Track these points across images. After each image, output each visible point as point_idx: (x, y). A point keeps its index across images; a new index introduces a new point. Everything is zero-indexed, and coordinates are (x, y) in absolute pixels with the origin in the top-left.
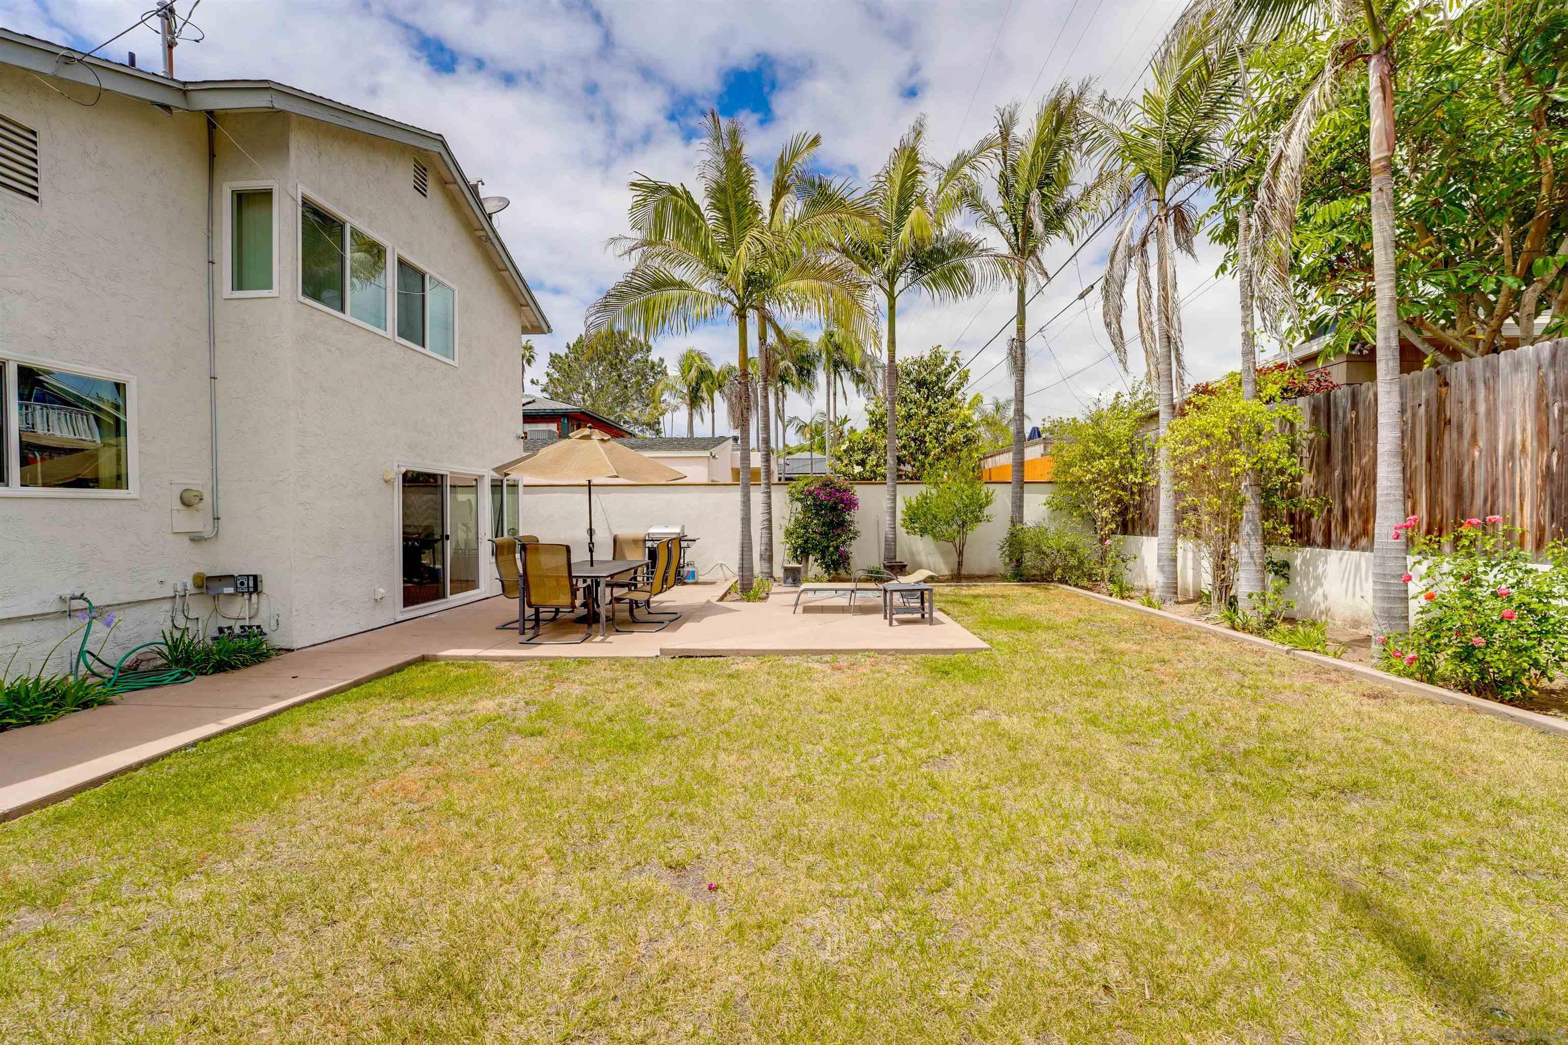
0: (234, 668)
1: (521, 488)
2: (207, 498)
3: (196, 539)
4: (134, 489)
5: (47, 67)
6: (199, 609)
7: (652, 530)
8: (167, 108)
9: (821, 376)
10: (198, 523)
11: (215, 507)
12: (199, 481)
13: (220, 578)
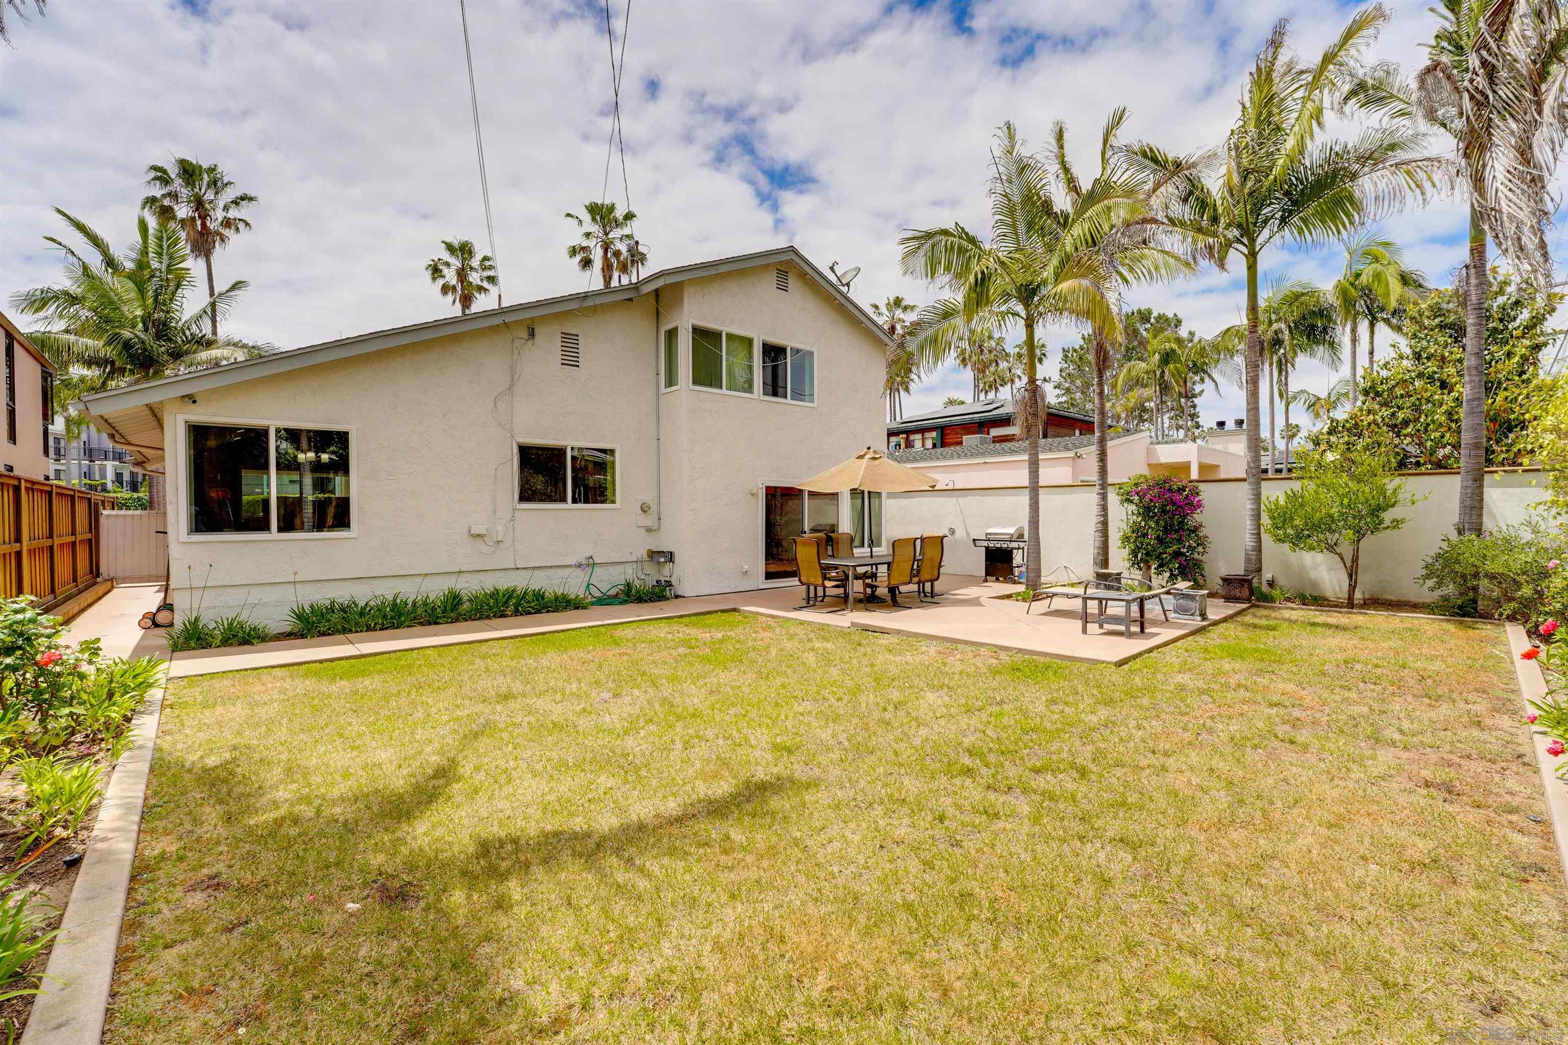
0: (646, 601)
1: (884, 496)
2: (654, 508)
3: (649, 530)
4: (618, 505)
5: (575, 305)
6: (650, 569)
7: (990, 531)
8: (631, 300)
9: (1343, 335)
10: (649, 521)
11: (659, 513)
12: (648, 497)
13: (659, 552)
